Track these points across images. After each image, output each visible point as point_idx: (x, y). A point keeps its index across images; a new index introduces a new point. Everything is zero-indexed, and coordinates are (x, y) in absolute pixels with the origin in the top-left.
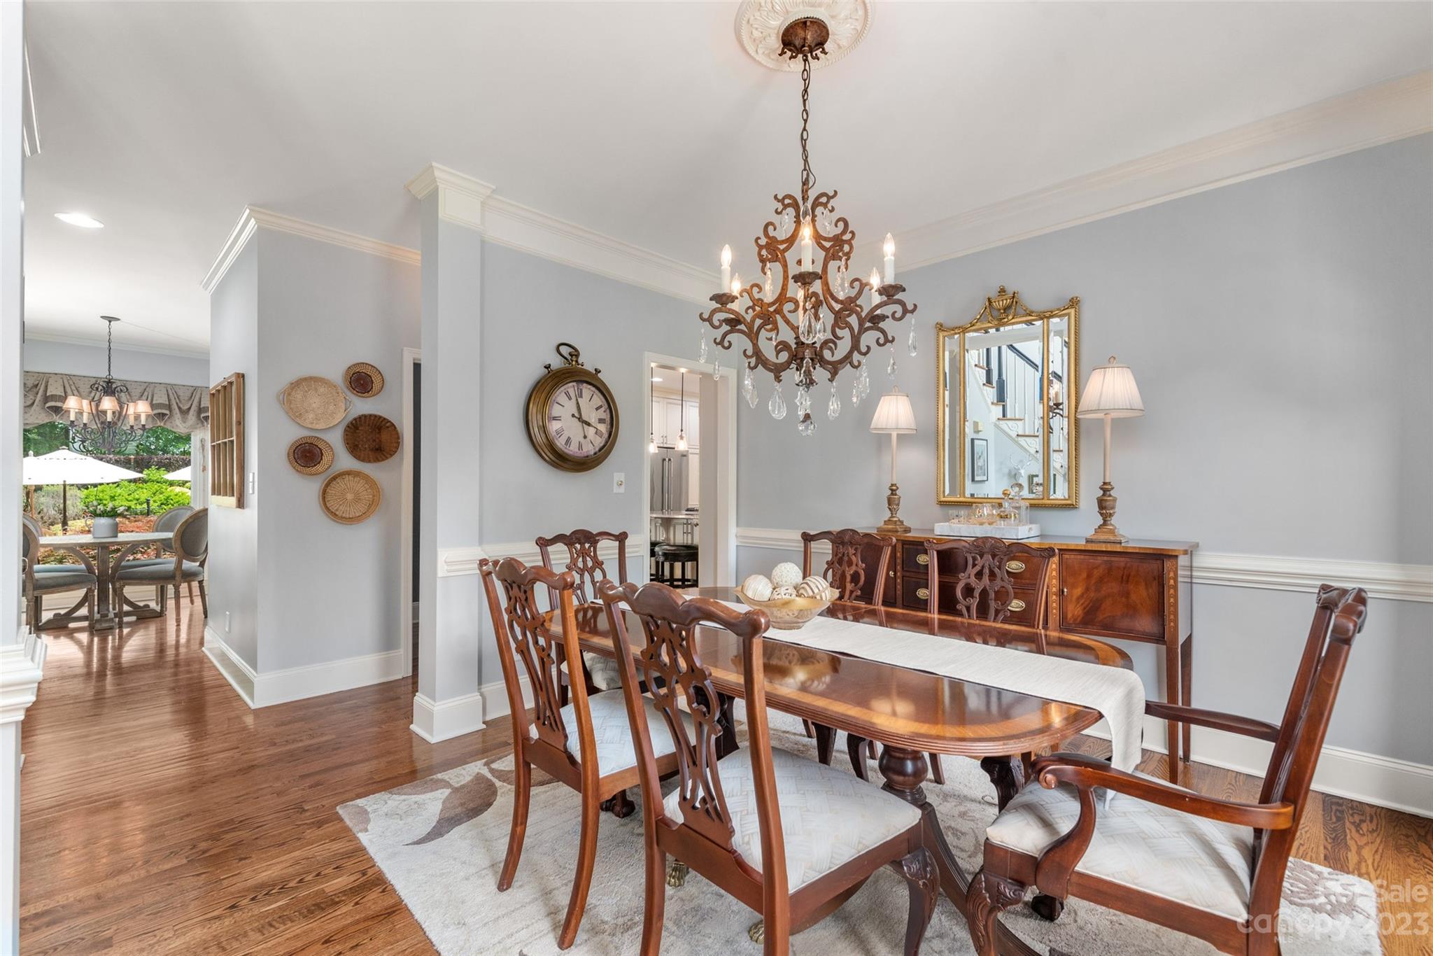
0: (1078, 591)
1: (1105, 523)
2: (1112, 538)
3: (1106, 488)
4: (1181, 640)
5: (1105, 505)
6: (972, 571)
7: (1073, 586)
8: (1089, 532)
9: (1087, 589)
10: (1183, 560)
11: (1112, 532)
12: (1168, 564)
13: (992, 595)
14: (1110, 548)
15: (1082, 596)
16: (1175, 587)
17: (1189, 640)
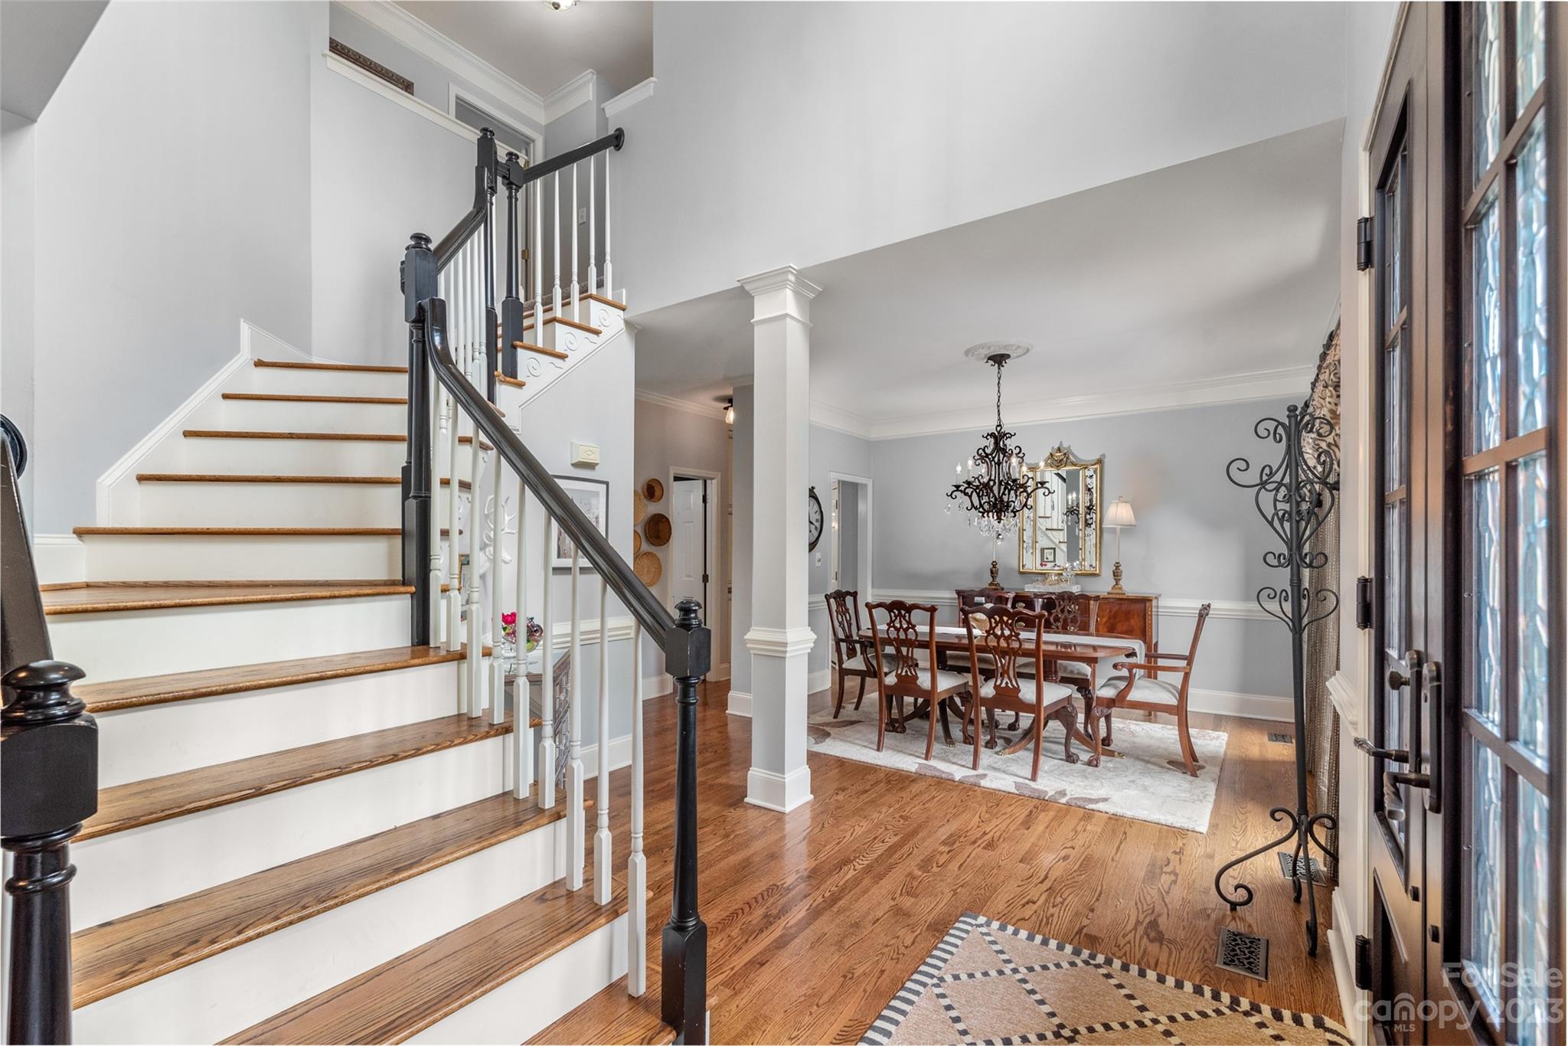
0: (1105, 619)
1: (1117, 584)
2: (1120, 592)
3: (1117, 566)
4: (1154, 642)
5: (1117, 574)
6: (1058, 609)
7: (1103, 617)
8: (1109, 589)
9: (1109, 618)
10: (1154, 603)
11: (1121, 589)
12: (1148, 604)
13: (1069, 620)
14: (1121, 597)
15: (1106, 622)
16: (1151, 615)
17: (1157, 642)
